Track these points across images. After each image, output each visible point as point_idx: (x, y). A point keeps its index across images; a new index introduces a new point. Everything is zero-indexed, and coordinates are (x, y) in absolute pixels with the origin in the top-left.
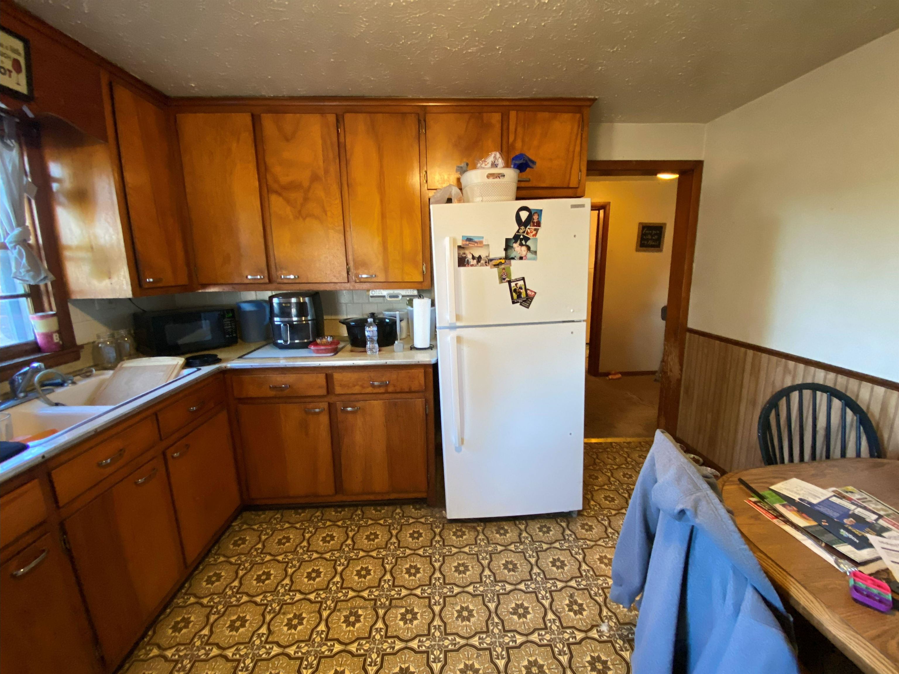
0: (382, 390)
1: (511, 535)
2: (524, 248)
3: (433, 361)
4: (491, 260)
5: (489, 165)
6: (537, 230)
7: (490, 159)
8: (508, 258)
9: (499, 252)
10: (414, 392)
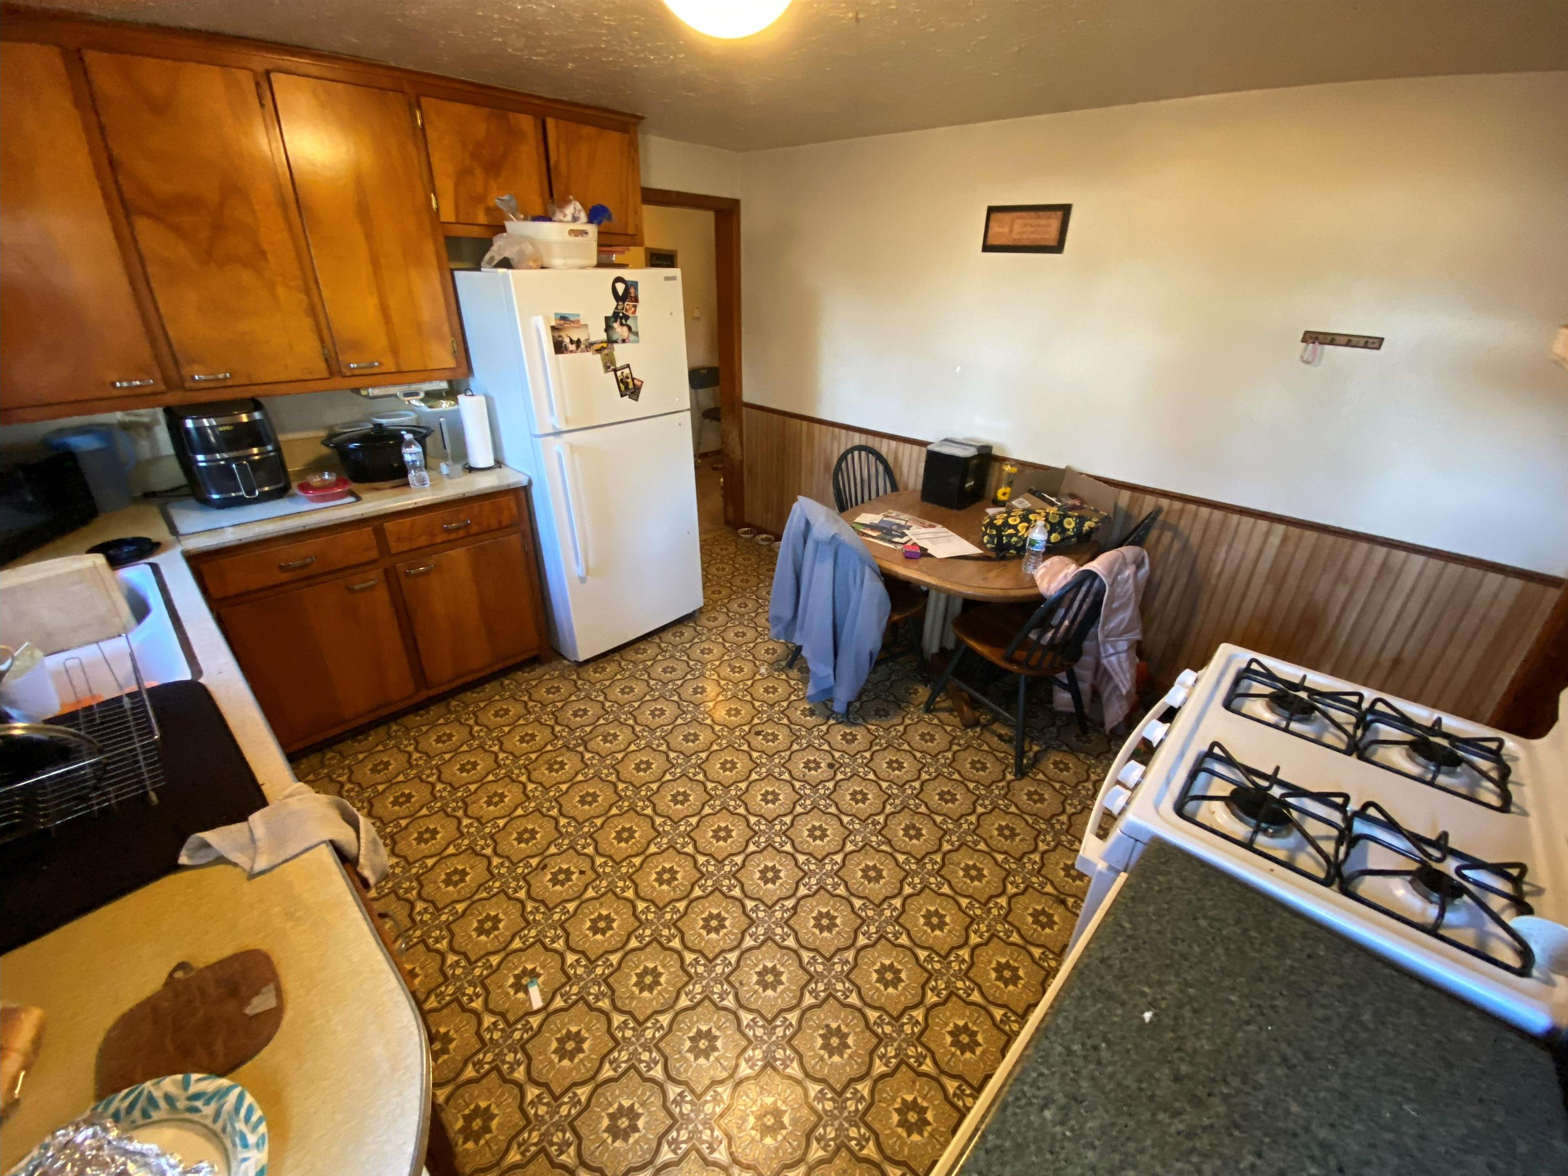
0: (462, 533)
1: (651, 651)
2: (625, 329)
3: (525, 483)
4: (592, 344)
5: (569, 218)
6: (635, 307)
7: (569, 210)
8: (611, 341)
9: (599, 334)
10: (506, 527)
